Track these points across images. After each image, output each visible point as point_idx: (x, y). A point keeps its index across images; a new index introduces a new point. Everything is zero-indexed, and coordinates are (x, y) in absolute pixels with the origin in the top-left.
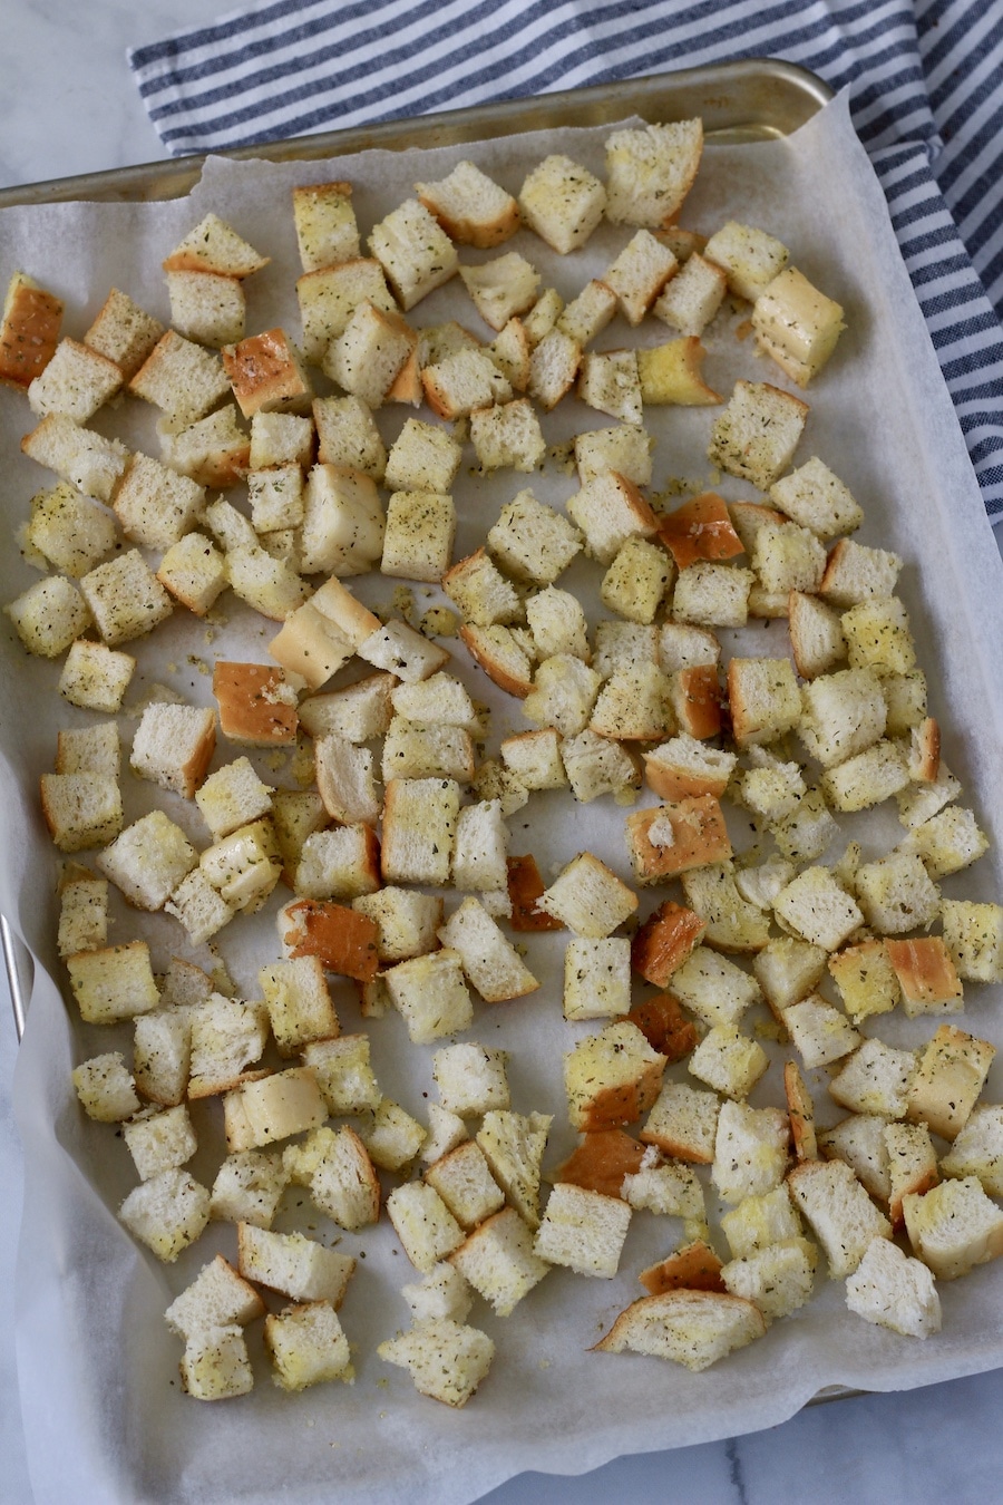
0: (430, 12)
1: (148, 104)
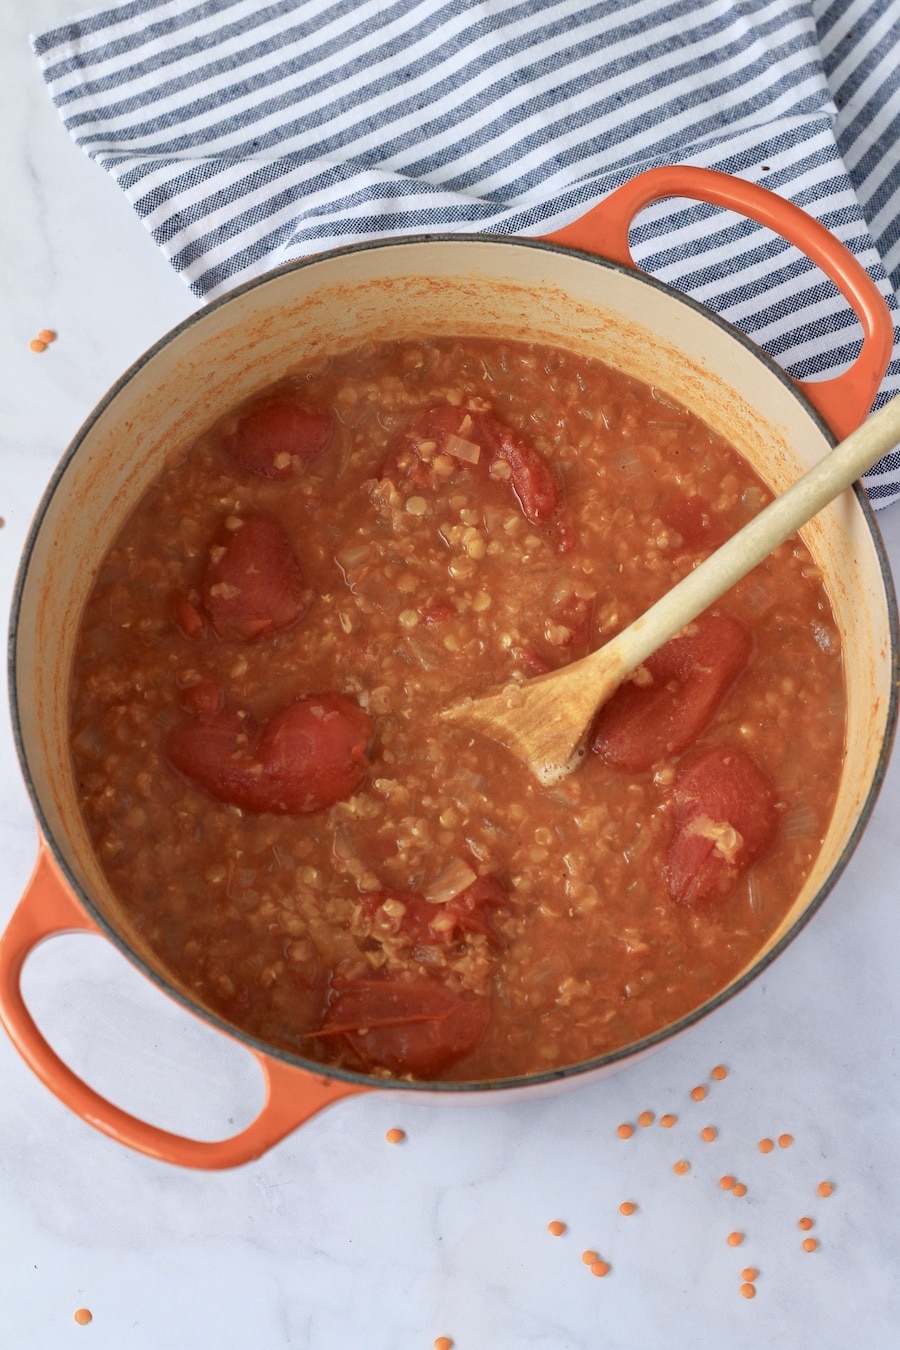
1: (54, 89)
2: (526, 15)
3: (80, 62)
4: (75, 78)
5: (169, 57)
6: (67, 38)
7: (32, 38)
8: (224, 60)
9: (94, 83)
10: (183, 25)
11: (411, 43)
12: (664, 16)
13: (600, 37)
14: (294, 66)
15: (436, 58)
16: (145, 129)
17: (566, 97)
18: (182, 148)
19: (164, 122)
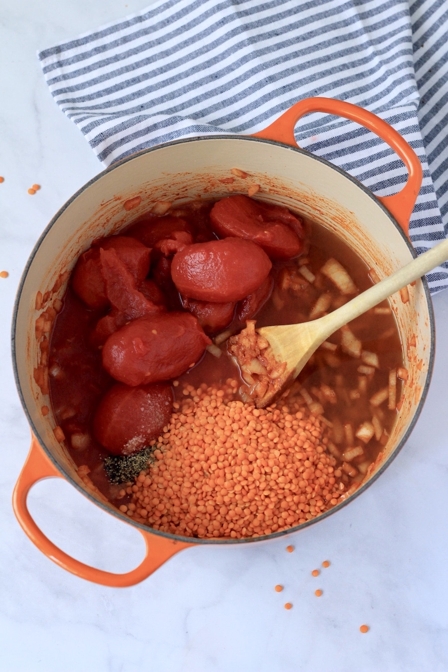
0: (180, 34)
1: (47, 77)
2: (274, 50)
3: (60, 64)
4: (58, 72)
5: (103, 64)
6: (54, 53)
7: (38, 52)
8: (129, 66)
9: (67, 74)
10: (110, 49)
11: (218, 61)
12: (340, 54)
13: (308, 62)
14: (162, 70)
15: (230, 69)
16: (90, 97)
17: (290, 90)
18: (107, 107)
19: (99, 94)
